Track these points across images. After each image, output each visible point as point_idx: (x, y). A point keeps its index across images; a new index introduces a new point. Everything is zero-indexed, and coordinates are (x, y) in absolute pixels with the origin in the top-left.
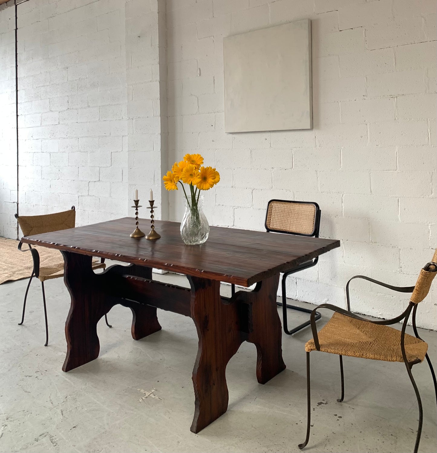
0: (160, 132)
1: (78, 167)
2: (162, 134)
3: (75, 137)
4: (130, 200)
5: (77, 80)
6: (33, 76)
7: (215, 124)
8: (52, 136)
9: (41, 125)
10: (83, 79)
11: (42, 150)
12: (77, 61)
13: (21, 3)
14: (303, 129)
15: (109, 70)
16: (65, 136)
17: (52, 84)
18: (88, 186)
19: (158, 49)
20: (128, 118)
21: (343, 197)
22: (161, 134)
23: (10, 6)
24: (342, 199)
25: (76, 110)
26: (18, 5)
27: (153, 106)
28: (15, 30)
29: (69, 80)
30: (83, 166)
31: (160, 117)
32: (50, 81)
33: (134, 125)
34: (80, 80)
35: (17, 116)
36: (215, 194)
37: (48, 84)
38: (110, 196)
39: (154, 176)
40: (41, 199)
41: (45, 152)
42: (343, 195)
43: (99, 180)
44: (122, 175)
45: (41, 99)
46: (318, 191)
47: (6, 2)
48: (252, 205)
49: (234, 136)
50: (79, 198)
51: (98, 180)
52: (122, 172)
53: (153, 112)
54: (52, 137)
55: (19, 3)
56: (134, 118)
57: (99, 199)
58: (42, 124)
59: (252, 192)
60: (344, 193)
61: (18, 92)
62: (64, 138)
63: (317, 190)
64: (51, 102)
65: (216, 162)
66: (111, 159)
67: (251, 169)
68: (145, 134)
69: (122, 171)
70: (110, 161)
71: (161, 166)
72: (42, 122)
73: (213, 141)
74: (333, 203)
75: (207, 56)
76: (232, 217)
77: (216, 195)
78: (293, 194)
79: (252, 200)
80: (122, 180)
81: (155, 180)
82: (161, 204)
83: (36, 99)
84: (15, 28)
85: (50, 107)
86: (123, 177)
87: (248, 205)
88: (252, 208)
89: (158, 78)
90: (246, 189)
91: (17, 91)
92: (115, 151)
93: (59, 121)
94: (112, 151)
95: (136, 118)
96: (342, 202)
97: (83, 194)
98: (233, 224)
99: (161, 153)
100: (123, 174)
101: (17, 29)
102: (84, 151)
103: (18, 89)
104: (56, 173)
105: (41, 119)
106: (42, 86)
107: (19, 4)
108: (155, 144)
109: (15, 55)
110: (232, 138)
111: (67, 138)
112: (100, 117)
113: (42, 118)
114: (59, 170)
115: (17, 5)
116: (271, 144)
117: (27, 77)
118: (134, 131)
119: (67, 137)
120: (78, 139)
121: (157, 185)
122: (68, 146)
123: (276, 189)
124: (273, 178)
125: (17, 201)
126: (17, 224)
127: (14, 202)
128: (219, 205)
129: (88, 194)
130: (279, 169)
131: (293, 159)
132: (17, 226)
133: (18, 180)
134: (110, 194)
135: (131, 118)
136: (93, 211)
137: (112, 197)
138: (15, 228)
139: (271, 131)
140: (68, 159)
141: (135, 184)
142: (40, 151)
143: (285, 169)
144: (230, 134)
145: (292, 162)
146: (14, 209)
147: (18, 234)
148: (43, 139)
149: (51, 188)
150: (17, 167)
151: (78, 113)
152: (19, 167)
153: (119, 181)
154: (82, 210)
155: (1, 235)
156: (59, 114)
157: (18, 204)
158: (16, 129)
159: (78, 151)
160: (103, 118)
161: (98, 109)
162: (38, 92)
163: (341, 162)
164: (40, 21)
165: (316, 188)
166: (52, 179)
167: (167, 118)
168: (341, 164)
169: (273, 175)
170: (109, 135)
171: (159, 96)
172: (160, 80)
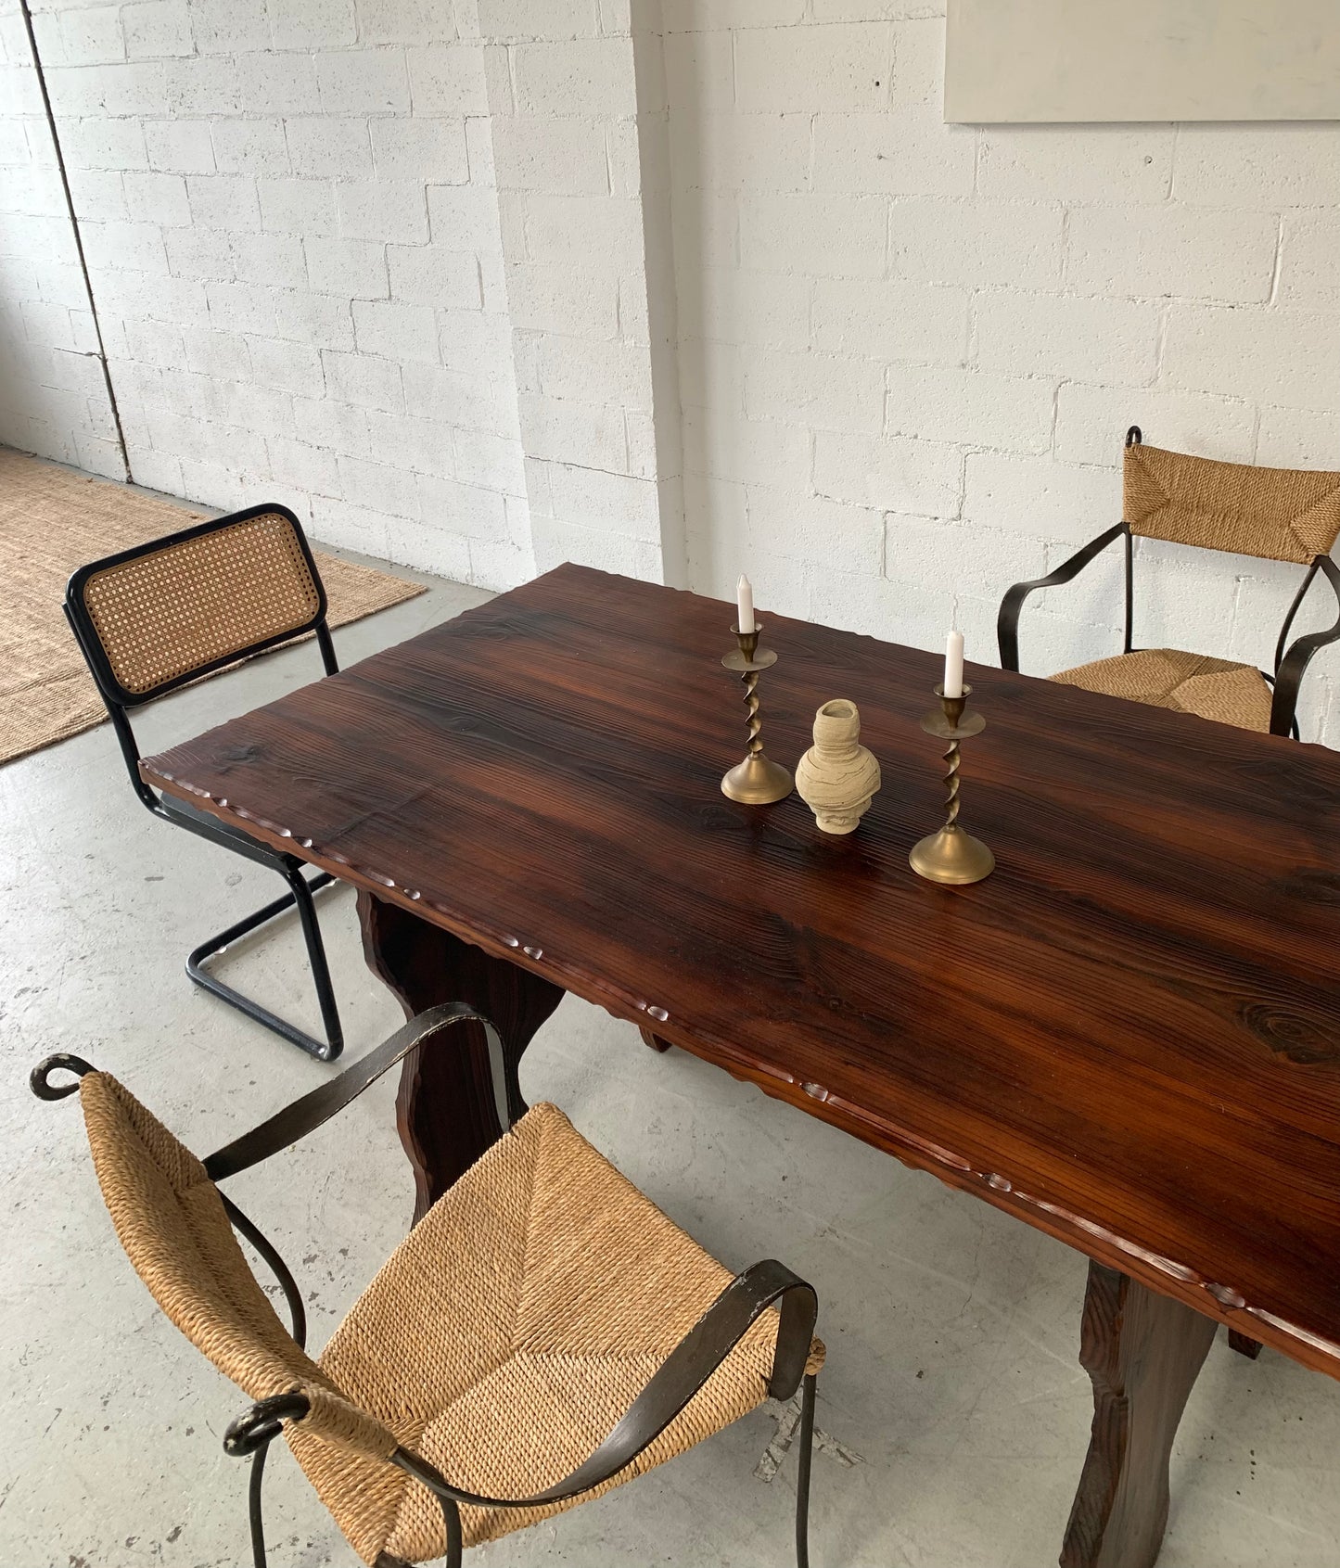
0: (635, 110)
1: (298, 238)
2: (643, 119)
3: (271, 115)
4: (523, 388)
7: (892, 75)
8: (177, 104)
9: (127, 57)
11: (152, 162)
16: (229, 110)
18: (351, 316)
20: (485, 42)
22: (641, 121)
30: (319, 237)
31: (630, 40)
33: (513, 73)
35: (28, 14)
36: (882, 390)
38: (441, 363)
39: (618, 305)
40: (184, 349)
41: (162, 170)
43: (390, 295)
44: (481, 284)
48: (1051, 449)
50: (320, 357)
51: (387, 297)
52: (477, 271)
53: (599, 17)
54: (181, 110)
56: (510, 41)
57: (401, 368)
58: (132, 54)
59: (1056, 394)
62: (228, 117)
66: (427, 212)
67: (1061, 294)
68: (563, 116)
69: (479, 263)
70: (426, 222)
71: (644, 262)
72: (130, 45)
73: (881, 157)
76: (956, 487)
77: (886, 392)
79: (1050, 425)
80: (483, 304)
81: (622, 321)
82: (654, 417)
86: (485, 290)
87: (1032, 443)
88: (1049, 456)
90: (1030, 376)
92: (439, 182)
94: (429, 181)
95: (520, 38)
97: (334, 345)
98: (957, 511)
99: (643, 205)
100: (481, 278)
102: (312, 173)
104: (221, 257)
105: (121, 32)
108: (614, 164)
110: (977, 147)
111: (240, 117)
112: (362, 31)
113: (124, 29)
114: (231, 247)
116: (1170, 182)
118: (516, 104)
119: (239, 112)
120: (284, 121)
121: (630, 343)
122: (249, 148)
123: (1174, 391)
124: (1164, 340)
125: (100, 350)
126: (116, 430)
127: (91, 354)
128: (900, 434)
129: (356, 345)
130: (1200, 301)
131: (1279, 259)
132: (117, 439)
133: (85, 271)
134: (440, 355)
135: (496, 41)
136: (382, 411)
137: (450, 368)
138: (112, 442)
139: (1179, 122)
140: (256, 205)
141: (538, 331)
142: (143, 165)
143: (1228, 305)
144: (965, 127)
145: (1271, 275)
146: (95, 376)
147: (127, 464)
148: (145, 119)
149: (212, 314)
150: (71, 223)
151: (268, 9)
152: (78, 224)
153: (470, 307)
154: (340, 403)
155: (71, 462)
156: (189, 8)
157: (105, 361)
158: (35, 72)
159: (289, 171)
160: (372, 32)
166: (210, 279)
167: (661, 43)
169: (1164, 323)
170: (408, 110)
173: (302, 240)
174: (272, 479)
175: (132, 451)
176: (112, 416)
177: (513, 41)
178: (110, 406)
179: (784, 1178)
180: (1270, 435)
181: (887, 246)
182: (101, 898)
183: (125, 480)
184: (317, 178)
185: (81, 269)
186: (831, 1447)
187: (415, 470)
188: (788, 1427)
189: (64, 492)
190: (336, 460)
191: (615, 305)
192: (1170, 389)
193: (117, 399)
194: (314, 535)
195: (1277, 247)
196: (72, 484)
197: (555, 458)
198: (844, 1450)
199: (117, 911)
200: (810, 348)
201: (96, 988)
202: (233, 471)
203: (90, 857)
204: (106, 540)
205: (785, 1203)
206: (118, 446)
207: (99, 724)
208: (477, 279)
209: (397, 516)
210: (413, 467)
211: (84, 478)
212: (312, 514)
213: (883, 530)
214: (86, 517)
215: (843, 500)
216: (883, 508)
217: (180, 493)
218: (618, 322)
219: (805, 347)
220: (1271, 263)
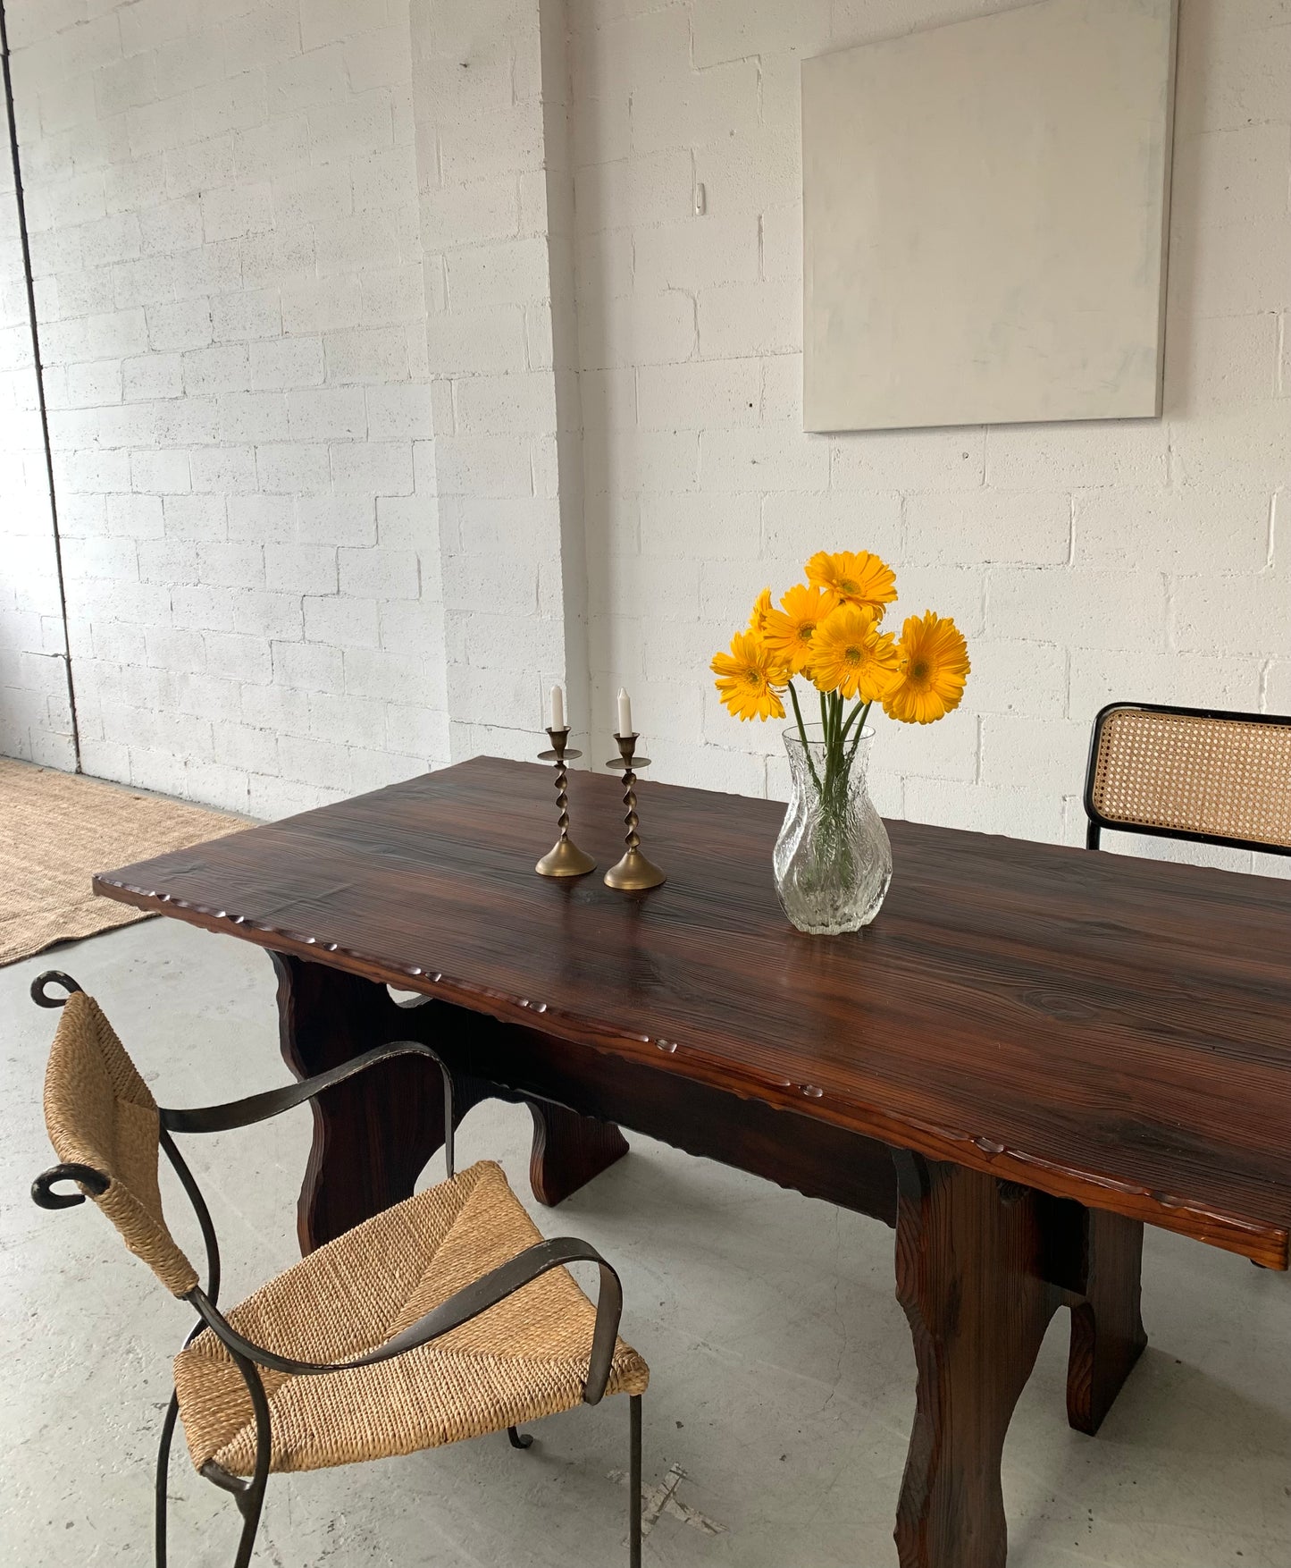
0: (556, 429)
1: (260, 545)
3: (245, 443)
4: (452, 661)
5: (240, 240)
6: (80, 226)
7: (763, 399)
8: (163, 437)
9: (123, 400)
10: (260, 236)
11: (134, 485)
12: (234, 170)
14: (1119, 419)
15: (354, 201)
16: (211, 441)
17: (152, 256)
18: (302, 609)
19: (541, 110)
20: (433, 377)
21: (1266, 672)
22: (560, 437)
24: (1262, 679)
25: (239, 347)
27: (525, 330)
29: (208, 240)
30: (279, 543)
31: (552, 373)
32: (143, 243)
33: (455, 401)
34: (251, 239)
35: (39, 367)
37: (136, 255)
38: (380, 646)
39: (538, 586)
40: (145, 647)
41: (144, 491)
42: (1266, 663)
43: (338, 591)
44: (420, 579)
45: (116, 310)
46: (1166, 646)
49: (837, 442)
50: (271, 647)
51: (335, 592)
52: (416, 567)
53: (527, 356)
54: (165, 442)
56: (453, 377)
57: (343, 653)
58: (128, 398)
60: (1274, 658)
61: (33, 283)
62: (207, 446)
63: (1162, 642)
64: (152, 318)
65: (763, 536)
66: (376, 518)
67: (902, 565)
68: (497, 434)
69: (419, 561)
70: (374, 527)
71: (561, 550)
72: (127, 390)
73: (755, 463)
74: (1225, 690)
75: (732, 134)
78: (1064, 657)
80: (420, 594)
81: (541, 599)
83: (99, 308)
85: (148, 336)
86: (422, 583)
89: (543, 225)
91: (30, 281)
92: (388, 494)
93: (184, 388)
94: (379, 494)
95: (463, 374)
96: (1261, 689)
97: (284, 636)
99: (560, 503)
100: (420, 572)
101: (7, 52)
102: (277, 489)
103: (33, 275)
104: (188, 563)
105: (120, 381)
106: (114, 263)
108: (538, 473)
109: (9, 150)
110: (831, 451)
111: (217, 446)
112: (329, 374)
113: (123, 377)
114: (198, 554)
116: (984, 472)
117: (59, 231)
118: (457, 426)
119: (216, 441)
120: (256, 448)
121: (547, 617)
122: (222, 472)
123: (998, 639)
124: (987, 597)
125: (65, 651)
126: (71, 725)
127: (56, 655)
129: (304, 635)
130: (1014, 565)
131: (1073, 528)
132: (71, 731)
133: (61, 582)
134: (380, 639)
135: (442, 376)
136: (323, 692)
137: (387, 650)
138: (67, 736)
139: (987, 425)
140: (224, 518)
141: (467, 611)
142: (127, 488)
143: (1036, 567)
144: (820, 436)
145: (1068, 541)
146: (58, 676)
147: (78, 755)
148: (133, 450)
149: (175, 613)
150: (53, 540)
151: (250, 359)
152: (60, 540)
153: (410, 598)
154: (285, 688)
155: (24, 757)
156: (182, 361)
157: (69, 661)
158: (40, 414)
159: (257, 489)
160: (338, 374)
161: (320, 343)
162: (103, 285)
163: (1268, 544)
164: (87, 22)
165: (1159, 635)
166: (175, 584)
167: (578, 378)
168: (1268, 549)
169: (986, 586)
170: (365, 436)
171: (548, 294)
172: (549, 233)
173: (263, 546)
174: (215, 762)
175: (84, 743)
176: (70, 711)
177: (457, 376)
178: (68, 701)
179: (661, 1304)
180: (1080, 672)
181: (761, 532)
182: (20, 1093)
183: (74, 770)
184: (281, 494)
185: (58, 580)
186: (696, 1519)
187: (349, 744)
188: (656, 1505)
189: (15, 779)
190: (277, 740)
191: (535, 585)
192: (995, 638)
193: (76, 695)
194: (249, 812)
195: (1072, 519)
196: (23, 773)
197: (477, 722)
198: (709, 1521)
199: (35, 1102)
200: (699, 618)
201: (8, 1165)
202: (179, 756)
203: (13, 1060)
204: (51, 815)
205: (661, 1323)
206: (72, 738)
207: (32, 956)
208: (416, 574)
209: (328, 788)
210: (347, 741)
211: (35, 769)
212: (249, 792)
213: (764, 772)
214: (35, 798)
215: (729, 747)
216: (764, 753)
217: (126, 779)
218: (538, 600)
219: (696, 618)
220: (1067, 531)
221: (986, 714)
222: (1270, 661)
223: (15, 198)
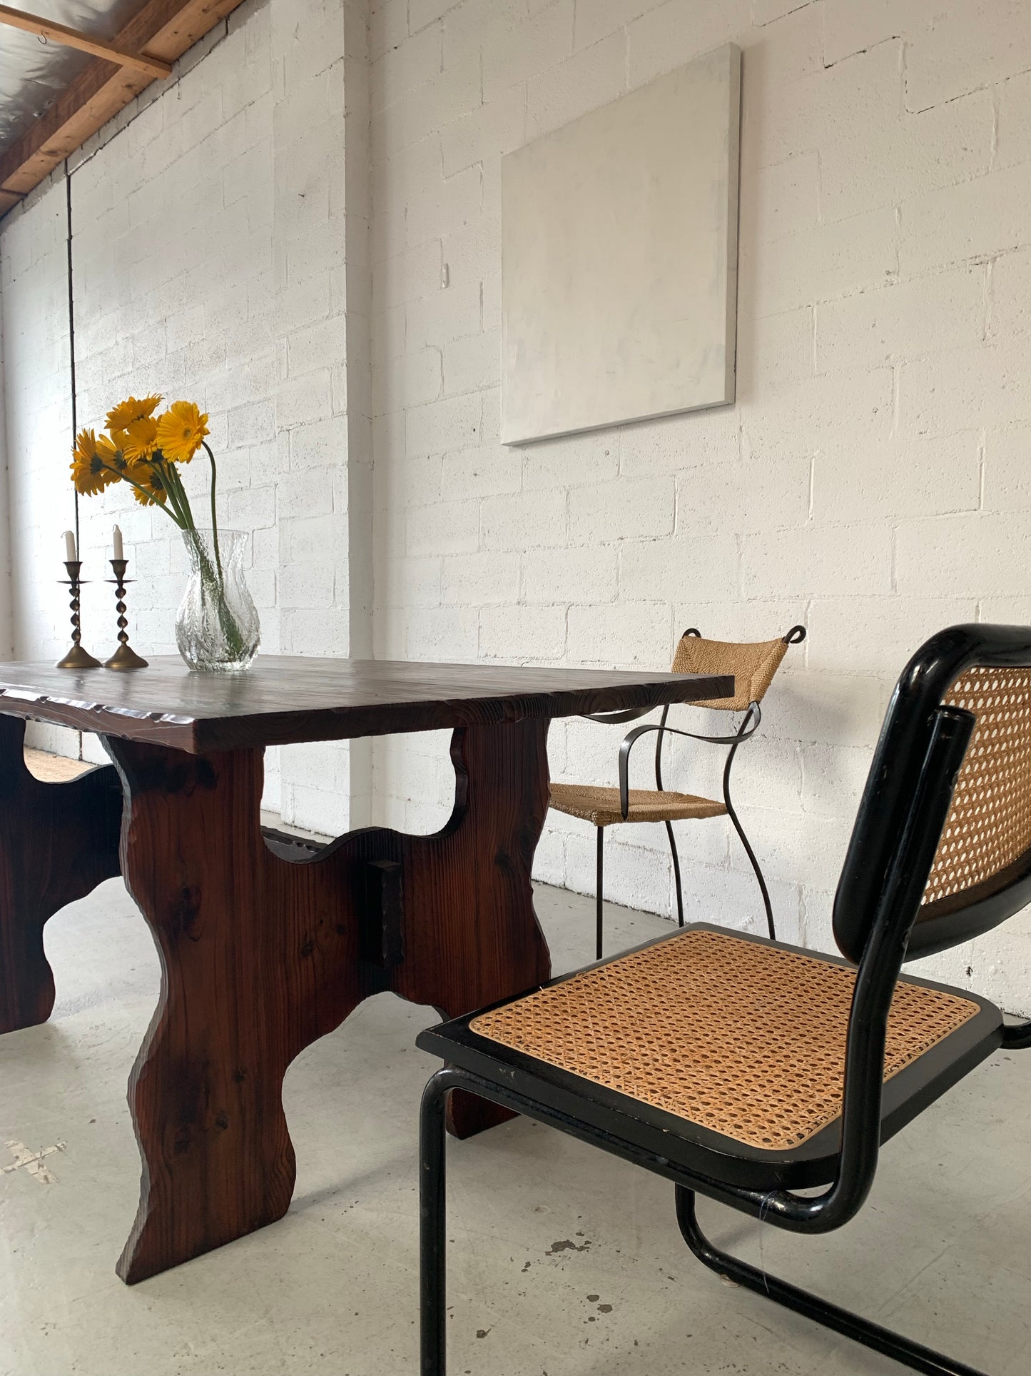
0: (347, 459)
5: (185, 349)
6: (102, 353)
7: (482, 423)
10: (196, 345)
12: (185, 299)
13: (77, 169)
14: (705, 408)
15: (248, 311)
17: (138, 369)
19: (344, 220)
20: (279, 430)
21: (809, 610)
22: (349, 465)
23: (58, 181)
26: (71, 174)
27: (331, 387)
28: (66, 243)
29: (168, 352)
31: (346, 417)
32: (134, 360)
33: (291, 446)
34: (191, 348)
36: (478, 626)
37: (130, 369)
39: (335, 584)
42: (809, 602)
44: (276, 590)
46: (739, 595)
47: (50, 174)
48: (566, 651)
49: (528, 452)
52: (274, 582)
53: (332, 406)
55: (73, 170)
56: (291, 428)
59: (567, 614)
60: (814, 597)
61: (76, 398)
63: (736, 592)
65: (481, 534)
66: (252, 548)
67: (567, 547)
68: (313, 468)
69: (275, 577)
70: (251, 555)
71: (348, 553)
73: (476, 475)
75: (465, 223)
77: (480, 627)
78: (671, 610)
79: (564, 638)
80: (275, 603)
81: (336, 594)
84: (67, 237)
86: (277, 593)
87: (555, 651)
88: (564, 658)
89: (344, 306)
90: (553, 605)
91: (74, 396)
94: (255, 528)
95: (296, 425)
99: (349, 517)
101: (71, 237)
103: (76, 393)
104: (148, 594)
106: (118, 377)
107: (74, 172)
108: (336, 494)
109: (68, 305)
110: (523, 460)
112: (231, 441)
114: (153, 586)
115: (72, 178)
116: (618, 465)
117: (91, 358)
118: (291, 464)
121: (339, 608)
124: (621, 568)
128: (487, 655)
130: (637, 539)
131: (677, 505)
139: (621, 425)
143: (652, 539)
144: (516, 448)
145: (672, 515)
153: (268, 606)
160: (235, 440)
161: (226, 418)
162: (112, 393)
163: (809, 501)
164: (112, 209)
165: (734, 587)
166: (140, 610)
167: (371, 423)
168: (809, 505)
169: (620, 557)
170: (248, 485)
171: (345, 357)
172: (347, 311)
180: (680, 624)
183: (76, 757)
191: (333, 583)
192: (625, 601)
195: (675, 496)
198: (49, 1175)
200: (440, 604)
208: (274, 587)
218: (334, 594)
219: (438, 604)
220: (672, 507)
221: (619, 665)
222: (812, 601)
223: (69, 338)
